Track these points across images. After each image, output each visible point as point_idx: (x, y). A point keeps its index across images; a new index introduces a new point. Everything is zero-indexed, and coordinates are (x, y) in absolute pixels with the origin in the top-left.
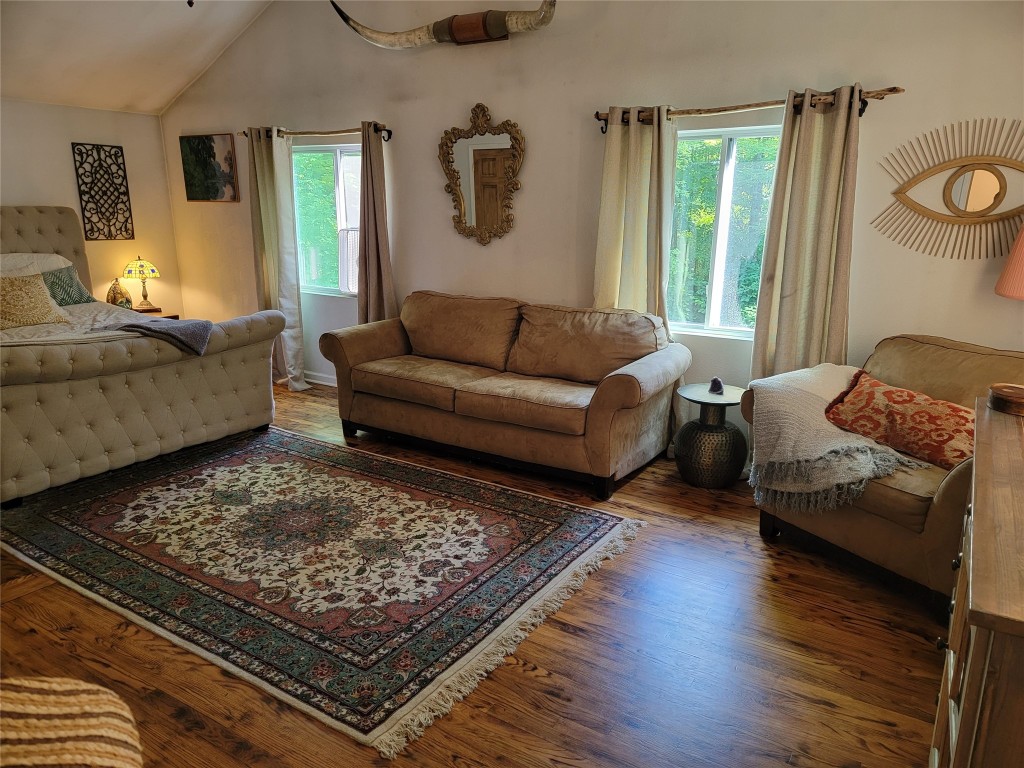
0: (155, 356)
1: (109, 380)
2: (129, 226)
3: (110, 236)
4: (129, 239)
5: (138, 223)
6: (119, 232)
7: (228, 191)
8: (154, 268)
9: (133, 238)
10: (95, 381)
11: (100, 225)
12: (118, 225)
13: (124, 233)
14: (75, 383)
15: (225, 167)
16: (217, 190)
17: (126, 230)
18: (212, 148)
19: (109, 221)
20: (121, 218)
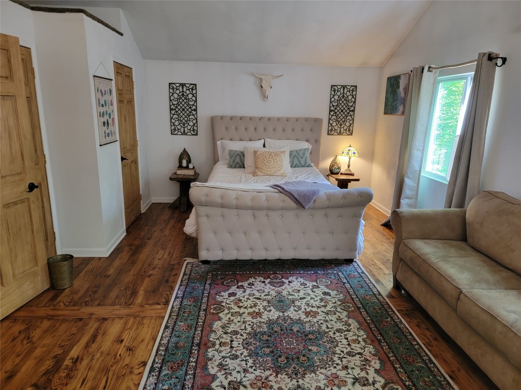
0: (281, 204)
1: (257, 213)
2: (351, 128)
3: (340, 134)
4: (350, 135)
5: (356, 127)
6: (345, 131)
7: (401, 108)
8: (356, 152)
9: (352, 135)
10: (251, 212)
11: (336, 128)
12: (345, 128)
13: (347, 132)
14: (240, 211)
15: (402, 94)
16: (397, 108)
17: (349, 130)
18: (399, 82)
19: (341, 125)
20: (348, 124)
